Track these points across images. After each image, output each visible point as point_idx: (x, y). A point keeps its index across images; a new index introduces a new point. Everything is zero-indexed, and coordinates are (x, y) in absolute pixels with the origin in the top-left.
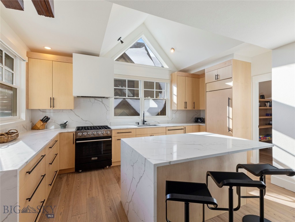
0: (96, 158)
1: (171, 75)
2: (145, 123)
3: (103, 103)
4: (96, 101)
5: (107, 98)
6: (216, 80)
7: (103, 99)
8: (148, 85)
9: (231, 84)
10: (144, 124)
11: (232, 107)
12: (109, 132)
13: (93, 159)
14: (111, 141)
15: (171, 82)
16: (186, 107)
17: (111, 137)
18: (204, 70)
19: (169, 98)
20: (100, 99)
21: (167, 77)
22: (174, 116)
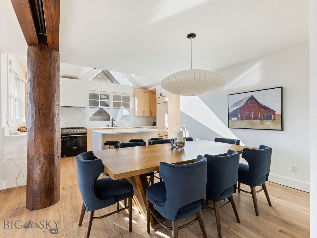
0: (76, 148)
1: (135, 91)
2: (114, 126)
3: (81, 111)
4: (75, 109)
5: (84, 107)
6: (161, 96)
7: (81, 108)
8: (116, 98)
9: (167, 99)
10: (112, 126)
11: (167, 114)
12: (85, 131)
13: (74, 148)
14: (87, 136)
15: (134, 96)
16: (144, 114)
17: (86, 134)
18: (155, 89)
19: (133, 108)
20: (79, 108)
21: (132, 92)
22: (137, 121)
